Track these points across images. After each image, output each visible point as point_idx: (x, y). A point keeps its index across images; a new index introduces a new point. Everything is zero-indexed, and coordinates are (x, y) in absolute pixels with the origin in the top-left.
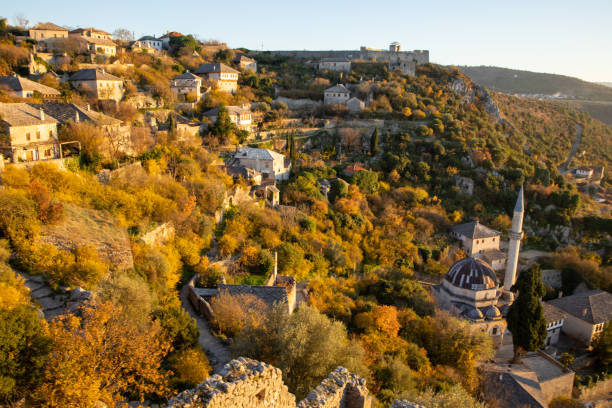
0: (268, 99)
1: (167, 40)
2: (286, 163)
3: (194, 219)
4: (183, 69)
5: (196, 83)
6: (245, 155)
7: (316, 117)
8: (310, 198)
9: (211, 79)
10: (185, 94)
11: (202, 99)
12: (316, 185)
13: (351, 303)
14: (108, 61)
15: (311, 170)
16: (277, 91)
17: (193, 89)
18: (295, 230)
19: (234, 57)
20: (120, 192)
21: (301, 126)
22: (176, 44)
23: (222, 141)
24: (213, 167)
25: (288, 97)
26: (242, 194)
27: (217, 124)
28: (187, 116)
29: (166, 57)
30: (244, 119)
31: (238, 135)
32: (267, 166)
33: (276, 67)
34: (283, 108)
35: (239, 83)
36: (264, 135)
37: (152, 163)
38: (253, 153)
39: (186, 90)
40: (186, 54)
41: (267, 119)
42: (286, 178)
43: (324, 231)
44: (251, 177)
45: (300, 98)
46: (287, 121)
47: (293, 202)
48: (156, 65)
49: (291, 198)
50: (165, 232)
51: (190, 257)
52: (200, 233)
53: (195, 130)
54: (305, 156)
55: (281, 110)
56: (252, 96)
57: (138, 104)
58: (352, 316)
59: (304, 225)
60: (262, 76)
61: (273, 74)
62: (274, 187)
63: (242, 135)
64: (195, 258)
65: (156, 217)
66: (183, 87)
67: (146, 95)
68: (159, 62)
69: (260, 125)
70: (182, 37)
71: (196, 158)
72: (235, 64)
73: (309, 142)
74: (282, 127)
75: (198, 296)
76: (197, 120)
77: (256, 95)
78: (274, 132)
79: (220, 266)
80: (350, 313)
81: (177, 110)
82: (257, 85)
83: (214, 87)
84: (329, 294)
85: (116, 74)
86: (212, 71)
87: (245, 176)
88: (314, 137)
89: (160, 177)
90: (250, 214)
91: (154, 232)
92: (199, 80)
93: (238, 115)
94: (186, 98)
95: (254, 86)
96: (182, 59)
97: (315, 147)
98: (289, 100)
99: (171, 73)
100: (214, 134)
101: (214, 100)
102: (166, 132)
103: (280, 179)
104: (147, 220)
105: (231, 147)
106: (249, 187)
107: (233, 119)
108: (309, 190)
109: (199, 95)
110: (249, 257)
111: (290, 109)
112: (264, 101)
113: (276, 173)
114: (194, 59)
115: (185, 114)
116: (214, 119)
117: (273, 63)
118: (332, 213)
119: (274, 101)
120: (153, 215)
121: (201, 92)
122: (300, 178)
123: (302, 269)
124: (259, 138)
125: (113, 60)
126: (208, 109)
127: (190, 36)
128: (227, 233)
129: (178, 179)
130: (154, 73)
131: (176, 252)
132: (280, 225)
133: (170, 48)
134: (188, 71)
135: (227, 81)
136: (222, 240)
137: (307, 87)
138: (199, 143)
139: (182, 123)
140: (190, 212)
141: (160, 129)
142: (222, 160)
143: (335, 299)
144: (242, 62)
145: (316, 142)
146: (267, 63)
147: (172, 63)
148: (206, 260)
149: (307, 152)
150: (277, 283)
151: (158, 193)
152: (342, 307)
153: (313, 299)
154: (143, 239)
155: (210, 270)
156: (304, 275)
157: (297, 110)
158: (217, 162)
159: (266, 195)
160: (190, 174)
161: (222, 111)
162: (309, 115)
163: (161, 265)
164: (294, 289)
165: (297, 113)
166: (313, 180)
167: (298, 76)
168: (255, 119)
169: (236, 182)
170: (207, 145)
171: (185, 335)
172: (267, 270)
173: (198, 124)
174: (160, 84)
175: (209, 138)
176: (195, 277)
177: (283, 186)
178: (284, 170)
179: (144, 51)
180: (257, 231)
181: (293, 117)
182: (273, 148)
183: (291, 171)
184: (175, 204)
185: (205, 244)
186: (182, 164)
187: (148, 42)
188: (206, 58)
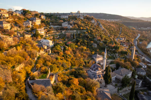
0: (48, 26)
1: (22, 11)
2: (53, 42)
3: (29, 62)
4: (27, 19)
5: (30, 23)
6: (43, 41)
7: (60, 30)
8: (58, 51)
9: (34, 22)
10: (27, 26)
11: (32, 27)
12: (60, 48)
13: (68, 77)
14: (6, 18)
15: (59, 44)
16: (51, 24)
17: (29, 25)
19: (39, 15)
20: (10, 57)
21: (57, 33)
22: (24, 12)
23: (37, 38)
25: (53, 25)
26: (42, 52)
27: (35, 34)
28: (28, 32)
29: (22, 16)
30: (42, 32)
31: (41, 37)
32: (48, 44)
33: (50, 17)
34: (52, 28)
35: (41, 22)
36: (47, 35)
37: (19, 48)
38: (45, 41)
39: (27, 25)
40: (27, 15)
41: (48, 31)
42: (53, 46)
43: (62, 60)
44: (44, 47)
45: (56, 25)
46: (53, 31)
47: (55, 53)
48: (19, 18)
49: (54, 52)
50: (22, 66)
51: (28, 71)
52: (31, 65)
54: (57, 40)
55: (51, 29)
56: (44, 25)
57: (15, 30)
59: (57, 59)
60: (47, 20)
61: (49, 19)
62: (50, 49)
63: (42, 36)
64: (30, 71)
65: (19, 63)
66: (27, 24)
67: (17, 27)
68: (20, 18)
69: (46, 33)
70: (26, 10)
71: (30, 43)
73: (58, 36)
74: (52, 33)
75: (30, 83)
76: (30, 33)
77: (45, 25)
78: (50, 34)
79: (36, 73)
80: (67, 80)
81: (25, 30)
82: (45, 22)
83: (35, 24)
84: (63, 76)
85: (8, 22)
86: (34, 20)
88: (60, 35)
89: (21, 50)
90: (43, 58)
91: (19, 67)
92: (31, 22)
93: (41, 31)
94: (27, 27)
95: (45, 23)
96: (26, 16)
97: (60, 38)
98: (53, 26)
99: (23, 20)
100: (35, 37)
101: (35, 27)
102: (22, 37)
103: (51, 46)
104: (17, 64)
105: (39, 39)
106: (44, 50)
107: (39, 32)
108: (58, 49)
109: (31, 26)
110: (43, 70)
112: (47, 27)
113: (50, 45)
114: (29, 16)
115: (27, 31)
116: (35, 32)
118: (64, 55)
119: (50, 26)
120: (19, 62)
121: (31, 25)
122: (56, 46)
123: (56, 70)
124: (46, 36)
125: (7, 18)
126: (33, 30)
127: (28, 10)
128: (38, 63)
129: (25, 50)
130: (19, 21)
131: (25, 71)
132: (51, 60)
133: (23, 13)
134: (28, 20)
135: (38, 22)
136: (37, 65)
137: (58, 23)
138: (31, 39)
139: (26, 34)
140: (28, 60)
141: (21, 36)
142: (37, 43)
143: (64, 78)
144: (42, 17)
145: (60, 36)
146: (48, 16)
147: (24, 18)
148: (32, 72)
149: (58, 39)
150: (50, 75)
151: (20, 55)
152: (65, 79)
153: (58, 78)
154: (16, 69)
155: (33, 75)
156: (57, 71)
157: (55, 28)
158: (35, 44)
159: (48, 52)
160: (28, 49)
161: (36, 31)
162: (58, 29)
163: (20, 77)
164: (54, 76)
165: (55, 29)
166: (59, 47)
167: (56, 19)
168: (45, 32)
169: (40, 49)
170: (33, 39)
171: (24, 98)
172: (47, 73)
173: (31, 34)
174: (21, 24)
175: (33, 38)
176: (29, 77)
177: (52, 49)
178: (52, 44)
179: (16, 15)
180: (45, 62)
181: (54, 30)
182: (50, 38)
183: (54, 44)
184: (24, 59)
185: (32, 67)
186: (26, 46)
187: (17, 12)
188: (32, 16)
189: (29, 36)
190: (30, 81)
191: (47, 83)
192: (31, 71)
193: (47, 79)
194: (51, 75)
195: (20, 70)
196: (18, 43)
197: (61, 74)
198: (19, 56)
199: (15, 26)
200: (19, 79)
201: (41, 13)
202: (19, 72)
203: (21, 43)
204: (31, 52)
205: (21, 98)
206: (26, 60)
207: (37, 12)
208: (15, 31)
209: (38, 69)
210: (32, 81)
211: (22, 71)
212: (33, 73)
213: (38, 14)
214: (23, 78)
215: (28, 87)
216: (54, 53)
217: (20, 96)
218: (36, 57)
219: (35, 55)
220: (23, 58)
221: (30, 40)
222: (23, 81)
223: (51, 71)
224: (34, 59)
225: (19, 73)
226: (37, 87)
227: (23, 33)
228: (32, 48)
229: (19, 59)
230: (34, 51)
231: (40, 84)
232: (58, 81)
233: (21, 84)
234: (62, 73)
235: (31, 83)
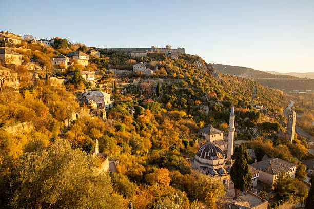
0: (104, 69)
2: (111, 99)
4: (59, 53)
5: (65, 60)
6: (89, 94)
7: (129, 78)
8: (123, 115)
9: (74, 59)
10: (59, 65)
11: (68, 68)
12: (127, 109)
13: (143, 168)
15: (124, 102)
16: (109, 66)
17: (63, 63)
18: (113, 131)
19: (88, 50)
21: (122, 83)
23: (76, 87)
24: (69, 99)
25: (115, 69)
27: (74, 79)
28: (58, 76)
29: (51, 48)
30: (89, 77)
31: (86, 85)
32: (101, 100)
33: (110, 55)
34: (112, 73)
35: (89, 61)
36: (101, 86)
38: (93, 93)
39: (60, 63)
40: (62, 48)
41: (103, 79)
43: (130, 131)
44: (90, 104)
45: (121, 69)
48: (44, 50)
49: (113, 115)
53: (61, 81)
54: (122, 96)
55: (110, 74)
56: (96, 68)
57: (31, 68)
58: (143, 176)
59: (118, 128)
60: (102, 59)
61: (108, 58)
62: (104, 110)
63: (88, 85)
66: (58, 61)
67: (36, 64)
68: (46, 49)
69: (99, 81)
70: (61, 40)
71: (59, 94)
72: (88, 53)
73: (125, 90)
77: (98, 67)
78: (106, 85)
80: (142, 174)
82: (99, 62)
83: (75, 63)
84: (130, 164)
86: (75, 55)
87: (87, 104)
88: (127, 87)
92: (67, 60)
93: (87, 75)
94: (58, 67)
95: (97, 63)
96: (60, 50)
97: (128, 92)
99: (52, 55)
100: (72, 83)
101: (74, 68)
102: (43, 81)
103: (108, 106)
105: (82, 91)
106: (89, 110)
107: (83, 76)
108: (123, 111)
109: (67, 66)
111: (115, 74)
112: (102, 70)
113: (106, 104)
114: (66, 50)
117: (108, 54)
118: (135, 122)
119: (107, 70)
121: (68, 64)
122: (119, 105)
123: (115, 151)
124: (98, 87)
125: (18, 46)
126: (70, 72)
127: (65, 40)
130: (42, 54)
133: (54, 45)
134: (62, 55)
135: (83, 60)
137: (125, 65)
141: (41, 79)
142: (75, 96)
143: (133, 166)
144: (92, 52)
145: (129, 90)
146: (105, 54)
147: (54, 50)
149: (124, 94)
152: (136, 170)
157: (119, 74)
158: (72, 97)
159: (99, 113)
162: (126, 77)
164: (107, 159)
165: (119, 76)
168: (97, 78)
169: (81, 106)
170: (68, 89)
173: (64, 79)
174: (44, 59)
175: (69, 85)
178: (110, 102)
179: (38, 44)
181: (117, 78)
183: (114, 103)
188: (73, 50)
199: (32, 62)
204: (58, 107)
208: (30, 71)
216: (113, 119)
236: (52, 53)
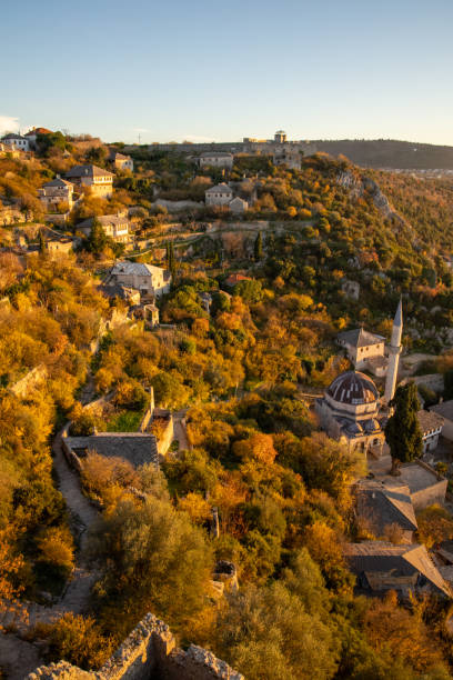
0: (145, 203)
1: (34, 137)
2: (166, 276)
3: (66, 358)
4: (53, 173)
5: (67, 191)
6: (122, 271)
7: (197, 220)
8: (190, 314)
9: (84, 184)
10: (56, 204)
11: (75, 208)
12: (197, 301)
13: (229, 429)
15: (191, 283)
16: (156, 192)
17: (65, 198)
18: (174, 354)
19: (107, 154)
21: (184, 232)
22: (43, 143)
23: (97, 257)
24: (88, 288)
25: (167, 199)
26: (120, 317)
27: (91, 238)
28: (58, 231)
29: (33, 159)
30: (119, 230)
31: (114, 251)
32: (146, 282)
33: (155, 163)
34: (162, 213)
35: (114, 186)
36: (142, 245)
37: (22, 299)
38: (131, 268)
39: (57, 199)
40: (56, 155)
41: (145, 227)
42: (166, 292)
43: (205, 351)
44: (128, 297)
45: (180, 199)
46: (165, 227)
47: (175, 321)
48: (22, 171)
49: (171, 316)
50: (37, 376)
51: (64, 400)
52: (74, 372)
54: (186, 265)
55: (160, 216)
56: (129, 201)
57: (5, 220)
58: (231, 445)
59: (183, 347)
60: (139, 177)
61: (151, 172)
62: (153, 305)
63: (118, 249)
64: (69, 401)
65: (27, 363)
66: (53, 196)
67: (13, 209)
68: (25, 168)
69: (138, 233)
70: (50, 133)
71: (70, 280)
72: (109, 164)
73: (191, 249)
74: (161, 235)
75: (70, 449)
76: (70, 234)
77: (134, 198)
78: (153, 240)
79: (94, 409)
80: (228, 442)
81: (48, 223)
82: (134, 187)
83: (88, 193)
84: (207, 423)
86: (84, 175)
87: (122, 296)
88: (195, 244)
89: (31, 310)
90: (126, 342)
91: (25, 379)
92: (70, 187)
93: (114, 225)
94: (56, 209)
95: (130, 189)
96: (50, 160)
97: (196, 254)
98: (169, 203)
99: (39, 179)
100: (89, 251)
101: (87, 209)
102: (36, 253)
103: (160, 294)
104: (17, 366)
105: (108, 262)
106: (127, 309)
107: (109, 231)
108: (190, 306)
109: (71, 203)
110: (123, 396)
111: (170, 213)
112: (141, 206)
113: (156, 288)
114: (65, 160)
115: (56, 227)
116: (88, 231)
117: (151, 159)
118: (213, 329)
119: (152, 205)
120: (23, 360)
121: (74, 200)
122: (181, 293)
123: (181, 396)
124: (137, 248)
126: (81, 220)
127: (58, 133)
128: (103, 366)
129: (50, 309)
130: (20, 181)
131: (49, 397)
132: (157, 351)
133: (38, 148)
134: (58, 176)
135: (101, 185)
136: (98, 374)
137: (188, 187)
138: (73, 261)
139: (53, 240)
140: (62, 351)
141: (30, 249)
142: (98, 277)
143: (213, 429)
144: (117, 161)
145: (198, 248)
146: (144, 160)
147: (40, 167)
148: (79, 405)
149: (189, 259)
150: (154, 417)
151: (29, 332)
152: (219, 436)
153: (189, 432)
154: (13, 389)
155: (82, 418)
156: (183, 402)
157: (177, 213)
158: (92, 282)
159: (145, 315)
160: (63, 303)
161: (95, 225)
162: (190, 218)
163: (31, 423)
164: (171, 423)
165: (177, 217)
166: (194, 295)
167: (178, 173)
168: (133, 227)
169: (112, 304)
170: (82, 262)
171: (50, 510)
172: (143, 407)
173: (72, 240)
174: (28, 197)
175: (83, 255)
176: (68, 425)
177: (162, 305)
178: (163, 284)
179: (9, 155)
180: (135, 360)
181: (172, 222)
182: (152, 258)
183: (171, 284)
184: (45, 346)
185: (80, 383)
186: (54, 293)
187: (12, 141)
188: (77, 157)
189: (66, 248)
190: (71, 439)
191: (141, 451)
192: (76, 398)
193: (139, 434)
194: (159, 417)
195: (31, 393)
196: (20, 277)
197: (200, 415)
198: (24, 336)
199: (5, 205)
200: (28, 433)
201: (116, 144)
202: (27, 403)
203: (32, 277)
204: (74, 316)
205: (35, 508)
206: (52, 350)
207: (97, 139)
208: (5, 227)
209: (102, 390)
210: (80, 438)
211: (37, 399)
212: (84, 405)
213: (99, 149)
214: (43, 429)
215: (62, 467)
216: (171, 323)
217: (34, 501)
218: (94, 338)
219: (89, 332)
220: (40, 343)
221: (71, 264)
222: (44, 440)
223: (158, 400)
224: (88, 346)
225: (26, 408)
226: (99, 466)
227: (39, 236)
228: (79, 302)
229: (26, 348)
230: (86, 313)
231: (114, 453)
232: (189, 444)
233: (35, 452)
234: (204, 409)
235: (73, 449)
236: (38, 175)
